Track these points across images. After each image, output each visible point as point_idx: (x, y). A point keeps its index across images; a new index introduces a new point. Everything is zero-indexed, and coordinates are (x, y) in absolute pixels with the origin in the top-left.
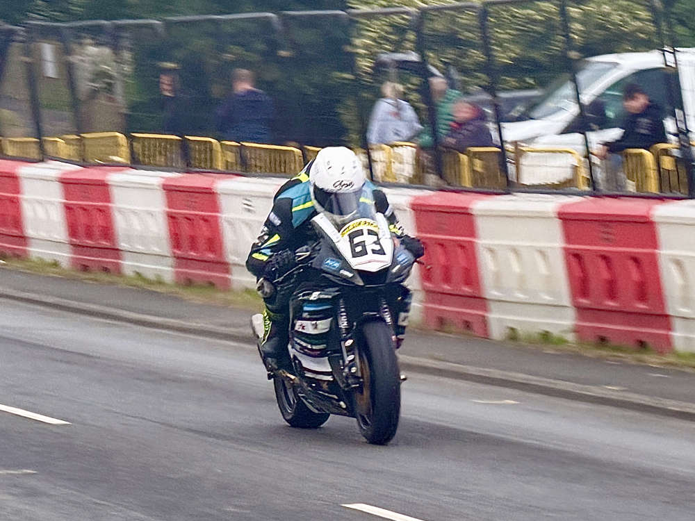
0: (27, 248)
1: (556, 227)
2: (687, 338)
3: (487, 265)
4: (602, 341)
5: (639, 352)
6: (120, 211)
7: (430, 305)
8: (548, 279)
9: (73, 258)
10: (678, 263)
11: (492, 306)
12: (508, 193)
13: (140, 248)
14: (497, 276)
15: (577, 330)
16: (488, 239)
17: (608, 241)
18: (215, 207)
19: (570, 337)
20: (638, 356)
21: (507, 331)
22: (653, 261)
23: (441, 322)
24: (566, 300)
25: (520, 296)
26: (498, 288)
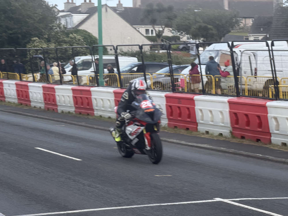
1: (71, 92)
2: (97, 114)
3: (57, 98)
4: (80, 113)
5: (87, 116)
7: (46, 106)
8: (70, 101)
10: (96, 99)
11: (59, 106)
12: (62, 85)
14: (59, 101)
15: (75, 111)
16: (58, 93)
17: (81, 94)
18: (2, 86)
19: (74, 113)
20: (88, 116)
21: (61, 111)
22: (91, 98)
23: (48, 109)
24: (73, 106)
25: (64, 105)
26: (60, 103)
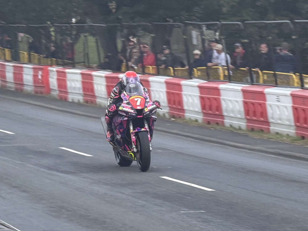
0: (185, 114)
6: (224, 100)
9: (203, 118)
13: (232, 115)
